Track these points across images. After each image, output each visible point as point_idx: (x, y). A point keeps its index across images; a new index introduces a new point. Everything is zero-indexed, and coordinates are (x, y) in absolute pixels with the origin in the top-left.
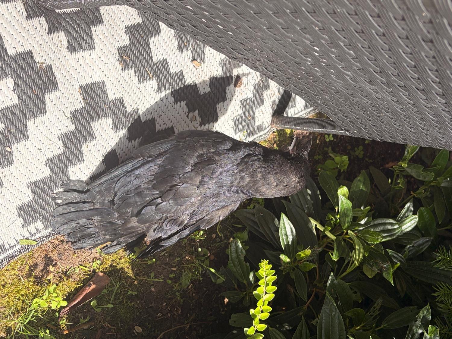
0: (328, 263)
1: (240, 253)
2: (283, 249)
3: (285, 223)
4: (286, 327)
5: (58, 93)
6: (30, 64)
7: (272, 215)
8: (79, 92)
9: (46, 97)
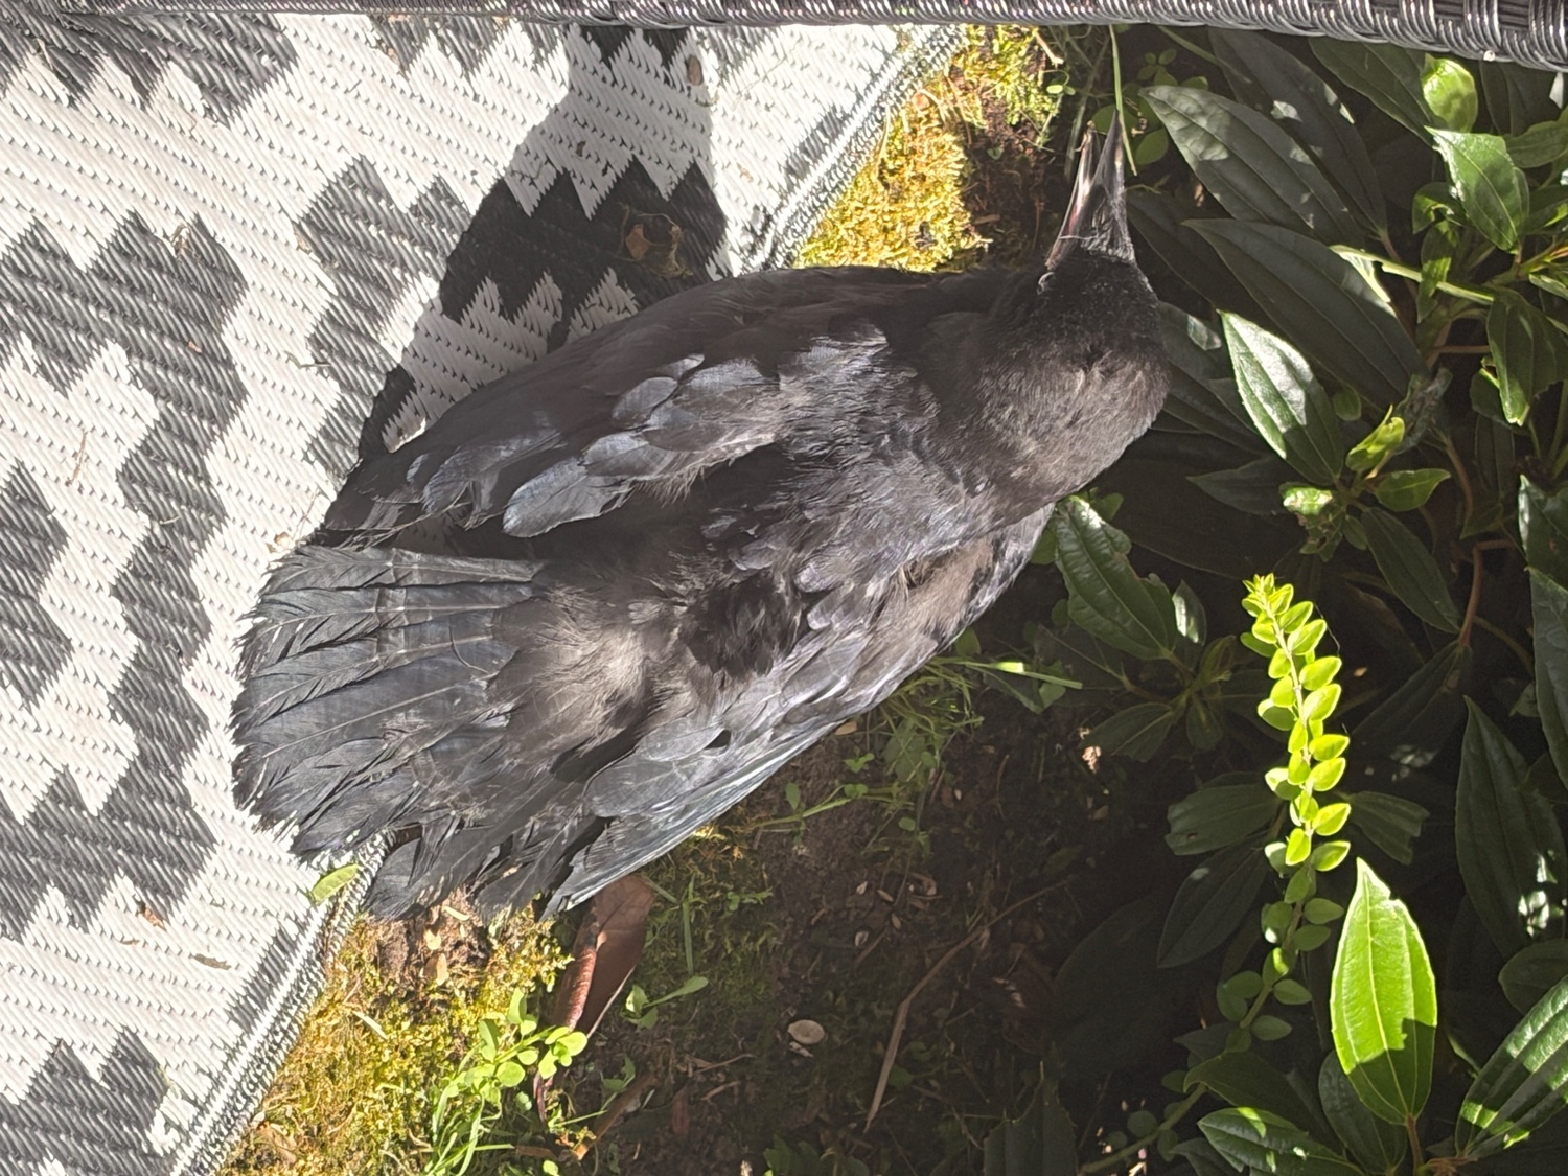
0: (1487, 422)
1: (1107, 551)
2: (1283, 454)
3: (1252, 349)
4: (1409, 758)
5: (250, 300)
6: (147, 259)
7: (1169, 311)
8: (299, 247)
9: (227, 337)
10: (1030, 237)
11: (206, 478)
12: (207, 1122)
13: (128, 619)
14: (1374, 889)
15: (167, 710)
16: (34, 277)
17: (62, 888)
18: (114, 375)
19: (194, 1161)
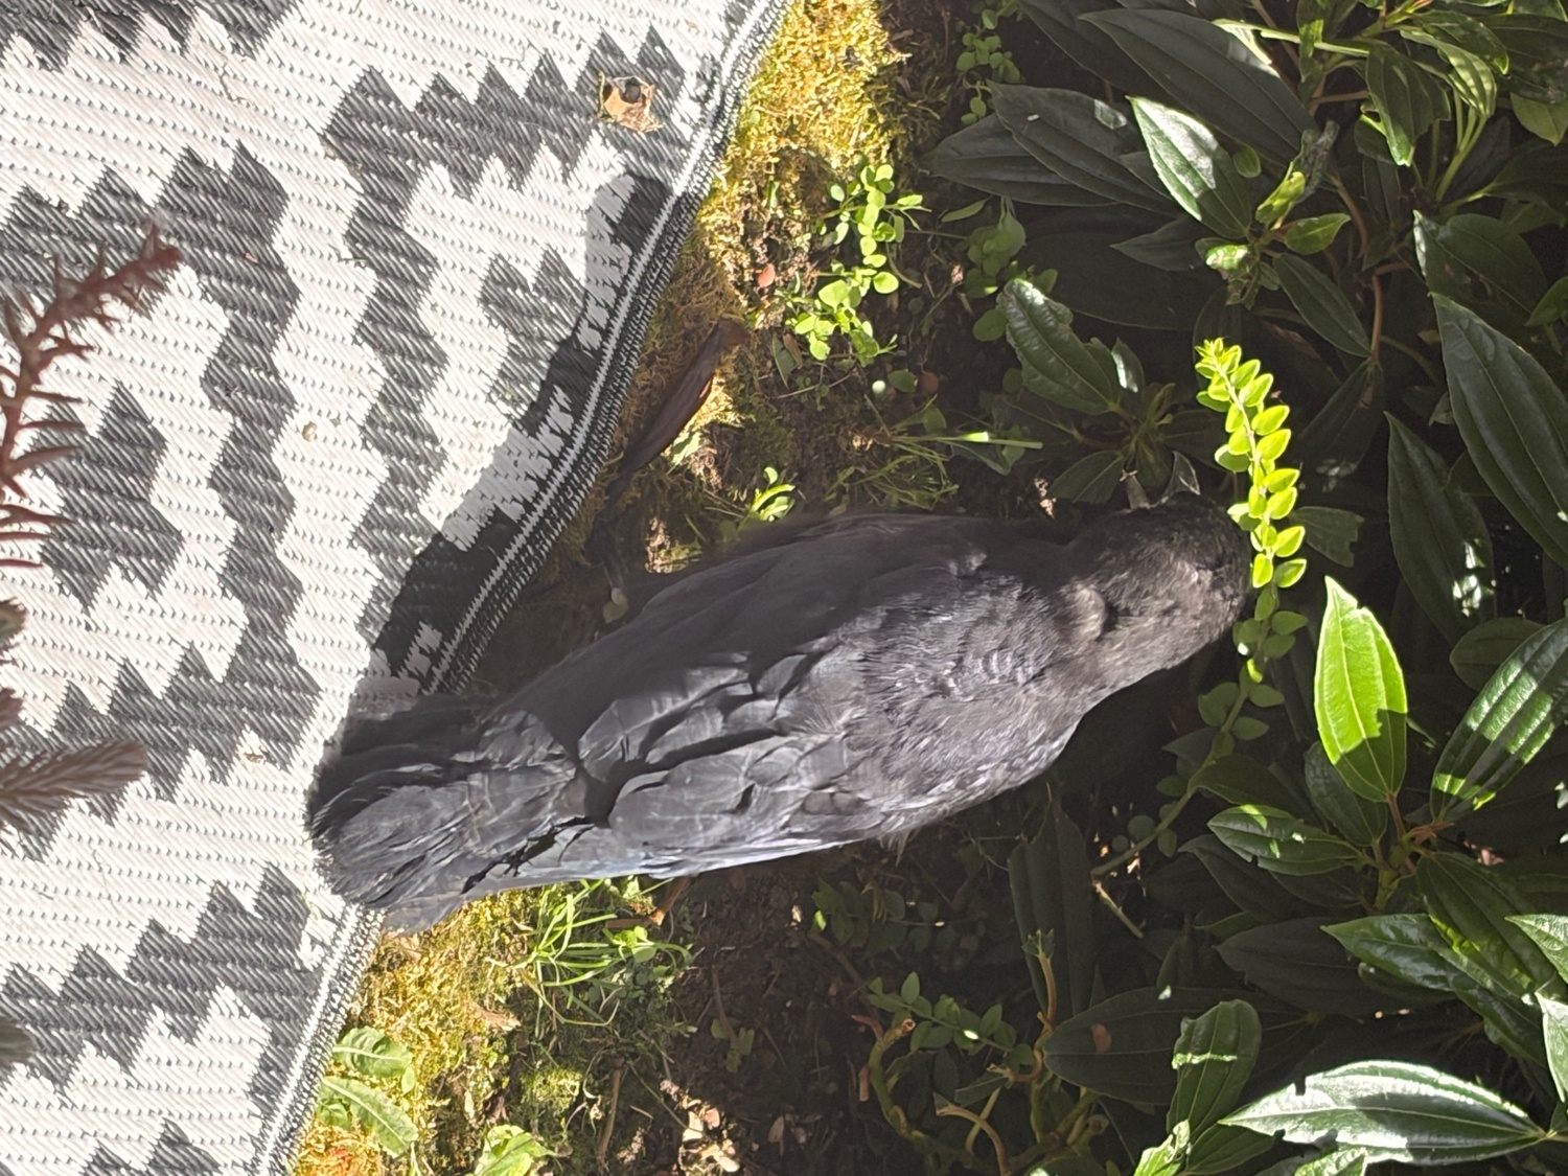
0: (1375, 162)
1: (1052, 324)
2: (1198, 217)
3: (1161, 127)
4: (1335, 471)
5: (293, 208)
6: (204, 188)
7: (1078, 99)
8: (327, 155)
9: (278, 246)
10: (942, 47)
11: (275, 373)
12: (345, 936)
13: (224, 506)
14: (1343, 603)
15: (266, 580)
16: (111, 218)
17: (201, 750)
18: (187, 293)
19: (339, 971)
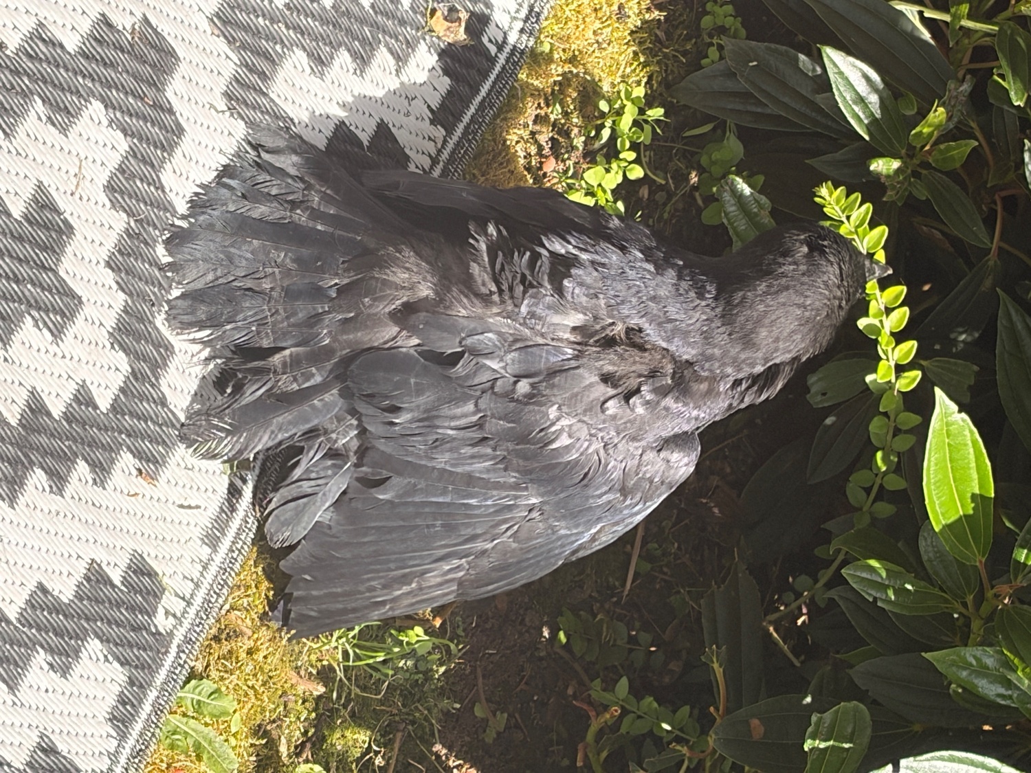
0: (1002, 110)
1: (756, 210)
2: (867, 138)
3: (843, 69)
4: (963, 337)
5: (183, 69)
6: (114, 44)
7: (786, 51)
8: (213, 33)
9: (169, 94)
10: (691, 10)
11: (162, 188)
12: (192, 611)
13: (117, 283)
14: (947, 407)
15: (147, 342)
16: (41, 59)
17: (87, 461)
18: (97, 121)
19: (186, 637)
